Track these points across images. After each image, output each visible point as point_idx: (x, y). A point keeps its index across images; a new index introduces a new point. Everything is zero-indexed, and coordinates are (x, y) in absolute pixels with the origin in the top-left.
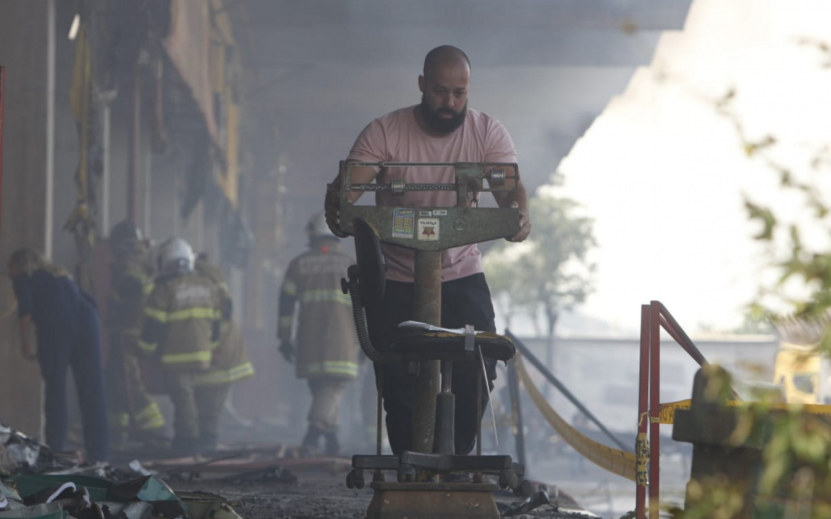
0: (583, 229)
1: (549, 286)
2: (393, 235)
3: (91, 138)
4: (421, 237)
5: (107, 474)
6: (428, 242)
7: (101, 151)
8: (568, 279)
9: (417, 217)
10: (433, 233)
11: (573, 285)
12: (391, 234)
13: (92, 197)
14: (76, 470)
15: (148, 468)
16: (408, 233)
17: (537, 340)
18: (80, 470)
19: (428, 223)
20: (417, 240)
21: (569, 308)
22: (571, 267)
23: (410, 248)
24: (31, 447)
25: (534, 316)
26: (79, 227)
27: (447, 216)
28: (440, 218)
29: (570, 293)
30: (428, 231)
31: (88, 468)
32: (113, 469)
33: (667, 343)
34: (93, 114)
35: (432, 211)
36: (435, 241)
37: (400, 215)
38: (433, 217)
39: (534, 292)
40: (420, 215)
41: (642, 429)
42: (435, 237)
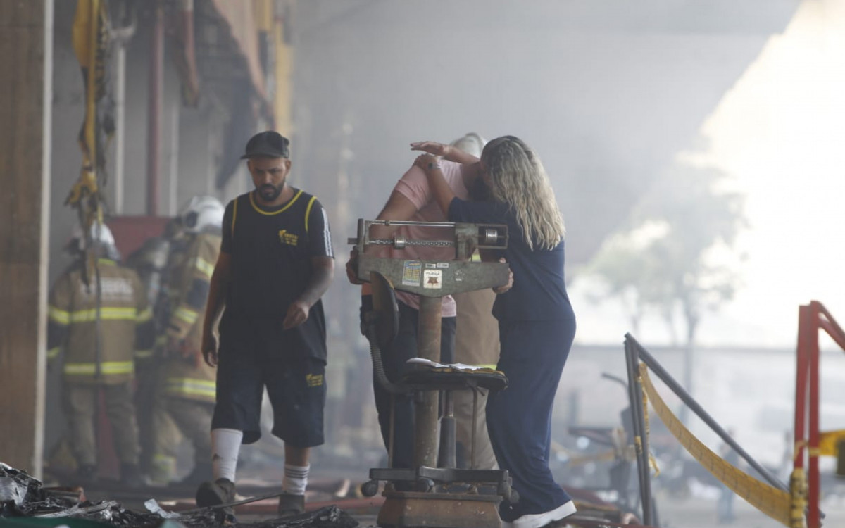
0: (733, 207)
1: (688, 279)
2: (404, 283)
3: (99, 87)
4: (427, 285)
5: (113, 516)
6: (432, 289)
7: (113, 104)
8: (713, 271)
9: (423, 268)
10: (436, 282)
11: (719, 279)
12: (401, 282)
13: (101, 162)
14: (76, 510)
15: (167, 509)
16: (415, 282)
18: (80, 511)
19: (433, 274)
20: (423, 288)
21: (713, 308)
23: (417, 294)
24: (18, 482)
26: (85, 201)
27: (448, 269)
28: (443, 269)
29: (715, 288)
30: (432, 281)
31: (90, 509)
32: (122, 511)
33: (831, 353)
34: (103, 56)
35: (436, 263)
36: (438, 289)
37: (408, 266)
38: (437, 268)
39: (669, 288)
40: (427, 267)
42: (438, 286)
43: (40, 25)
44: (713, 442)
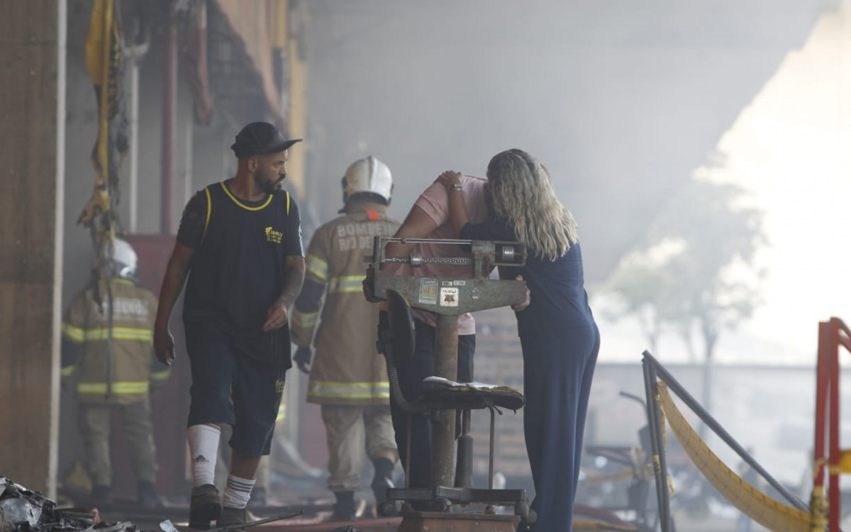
0: (751, 223)
1: (706, 296)
2: (420, 301)
3: (112, 105)
4: (443, 303)
6: (449, 307)
7: (126, 122)
8: (731, 288)
9: (440, 286)
10: (453, 300)
11: (738, 296)
12: (418, 301)
13: (114, 181)
15: (181, 530)
16: (431, 300)
17: (691, 367)
19: (449, 292)
20: (439, 306)
21: (732, 326)
22: (735, 272)
23: (435, 313)
24: (33, 503)
25: (686, 336)
26: (97, 220)
27: (464, 286)
28: (459, 287)
29: (733, 306)
30: (449, 299)
34: (116, 74)
36: (455, 307)
37: (425, 284)
38: (453, 286)
39: (686, 305)
40: (443, 284)
41: (818, 481)
42: (455, 304)
43: (54, 43)
44: (731, 460)
